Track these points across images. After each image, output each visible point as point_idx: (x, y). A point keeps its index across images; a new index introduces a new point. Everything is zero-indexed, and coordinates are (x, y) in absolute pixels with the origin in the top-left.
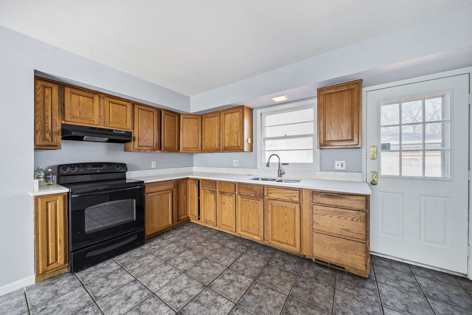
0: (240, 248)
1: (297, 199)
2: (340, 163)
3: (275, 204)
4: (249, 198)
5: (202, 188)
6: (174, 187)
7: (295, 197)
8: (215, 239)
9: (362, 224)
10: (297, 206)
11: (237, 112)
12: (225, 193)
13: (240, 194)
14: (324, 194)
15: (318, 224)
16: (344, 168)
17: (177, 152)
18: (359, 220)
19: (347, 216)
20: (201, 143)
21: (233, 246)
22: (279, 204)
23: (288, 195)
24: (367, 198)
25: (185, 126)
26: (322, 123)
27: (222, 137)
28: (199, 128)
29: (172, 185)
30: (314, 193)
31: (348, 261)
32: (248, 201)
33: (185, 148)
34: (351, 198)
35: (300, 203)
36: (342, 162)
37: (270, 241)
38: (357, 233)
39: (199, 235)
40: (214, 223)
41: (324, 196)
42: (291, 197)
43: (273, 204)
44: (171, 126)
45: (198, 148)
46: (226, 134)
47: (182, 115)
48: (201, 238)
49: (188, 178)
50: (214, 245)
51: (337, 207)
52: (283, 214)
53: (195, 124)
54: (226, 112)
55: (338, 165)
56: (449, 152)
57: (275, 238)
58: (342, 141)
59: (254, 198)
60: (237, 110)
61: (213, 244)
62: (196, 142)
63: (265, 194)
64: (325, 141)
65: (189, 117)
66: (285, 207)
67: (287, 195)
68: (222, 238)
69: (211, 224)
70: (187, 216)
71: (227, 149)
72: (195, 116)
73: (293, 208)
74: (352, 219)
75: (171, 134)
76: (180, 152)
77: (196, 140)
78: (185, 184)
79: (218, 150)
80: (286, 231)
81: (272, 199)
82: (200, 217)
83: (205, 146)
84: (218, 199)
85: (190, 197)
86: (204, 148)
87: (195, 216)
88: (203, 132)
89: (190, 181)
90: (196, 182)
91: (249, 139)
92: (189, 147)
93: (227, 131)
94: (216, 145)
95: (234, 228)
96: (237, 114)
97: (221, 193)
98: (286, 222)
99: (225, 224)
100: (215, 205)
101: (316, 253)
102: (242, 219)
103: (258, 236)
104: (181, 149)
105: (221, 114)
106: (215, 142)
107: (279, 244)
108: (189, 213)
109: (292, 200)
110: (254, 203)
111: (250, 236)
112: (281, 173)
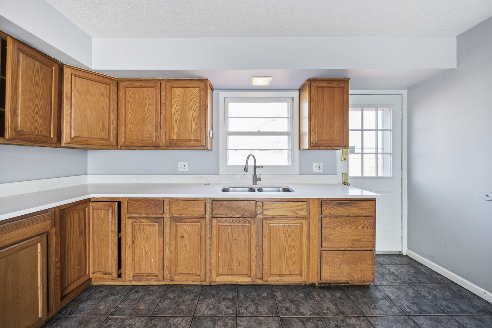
0: (223, 306)
1: (303, 213)
2: (317, 164)
3: (274, 225)
4: (231, 221)
5: (129, 215)
6: (54, 225)
7: (301, 210)
8: (169, 309)
9: (371, 231)
10: (304, 222)
11: (194, 87)
12: (184, 220)
13: (215, 216)
14: (336, 203)
15: (327, 239)
16: (321, 171)
17: (54, 145)
18: (369, 227)
19: (358, 225)
20: (115, 132)
21: (211, 309)
22: (280, 223)
23: (293, 209)
24: (375, 201)
25: (78, 92)
26: (314, 119)
27: (166, 123)
28: (111, 103)
29: (48, 223)
30: (323, 202)
31: (358, 275)
32: (229, 226)
33: (77, 137)
34: (363, 204)
35: (307, 218)
36: (319, 164)
37: (266, 278)
38: (367, 242)
39: (129, 312)
40: (157, 276)
41: (336, 205)
42: (296, 211)
43: (270, 225)
44: (37, 84)
45: (108, 140)
46: (174, 120)
47: (70, 67)
48: (137, 319)
49: (89, 200)
50: (174, 325)
52: (285, 236)
53: (102, 94)
54: (174, 84)
55: (316, 167)
56: (392, 155)
59: (241, 220)
60: (196, 84)
61: (172, 321)
62: (103, 127)
63: (259, 211)
64: (317, 140)
65: (89, 76)
66: (288, 226)
67: (291, 209)
68: (180, 299)
69: (152, 279)
70: (87, 278)
71: (173, 145)
72: (101, 78)
73: (299, 226)
75: (37, 102)
76: (63, 145)
77: (103, 123)
78: (82, 214)
79: (155, 146)
80: (290, 258)
81: (269, 217)
82: (123, 270)
83: (125, 137)
84: (167, 232)
85: (93, 238)
86: (121, 140)
87: (110, 274)
88: (121, 110)
89: (95, 204)
90: (111, 206)
91: (211, 131)
92: (86, 135)
93: (176, 116)
94: (151, 136)
95: (203, 274)
96: (196, 91)
97: (176, 219)
98: (290, 246)
99: (184, 272)
100: (161, 243)
101: (325, 276)
102: (218, 257)
103: (246, 273)
104: (66, 139)
105: (163, 85)
106: (149, 132)
107: (278, 278)
108: (90, 270)
109: (298, 215)
110: (241, 228)
111: (235, 279)
112: (256, 179)
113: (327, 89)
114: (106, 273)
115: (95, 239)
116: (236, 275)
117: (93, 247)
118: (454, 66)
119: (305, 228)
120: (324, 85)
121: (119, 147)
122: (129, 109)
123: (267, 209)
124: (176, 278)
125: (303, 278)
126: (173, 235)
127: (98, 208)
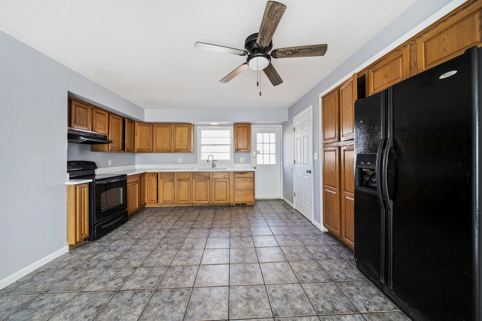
2: (242, 159)
3: (216, 181)
4: (201, 180)
5: (161, 179)
7: (226, 176)
9: (252, 183)
10: (228, 180)
12: (182, 180)
13: (194, 178)
15: (236, 186)
16: (244, 162)
19: (247, 181)
20: (152, 146)
22: (218, 181)
23: (223, 175)
24: (254, 172)
25: (139, 131)
27: (174, 142)
30: (235, 173)
31: (248, 200)
32: (199, 182)
33: (139, 148)
34: (249, 173)
35: (229, 179)
37: (213, 202)
40: (172, 202)
41: (239, 174)
44: (130, 131)
45: (150, 149)
46: (177, 141)
47: (137, 122)
51: (244, 178)
52: (220, 186)
53: (148, 131)
54: (177, 125)
56: (276, 154)
57: (217, 199)
58: (244, 149)
59: (204, 180)
60: (187, 125)
62: (148, 144)
63: (211, 177)
64: (237, 149)
65: (143, 124)
66: (221, 182)
71: (176, 151)
72: (147, 124)
73: (226, 181)
74: (249, 182)
75: (130, 138)
77: (148, 142)
78: (144, 178)
79: (170, 152)
80: (222, 194)
81: (214, 178)
82: (159, 200)
83: (156, 148)
84: (176, 185)
85: (147, 188)
86: (155, 149)
87: (154, 201)
88: (155, 137)
89: (148, 175)
90: (155, 175)
91: (193, 145)
92: (142, 148)
93: (178, 139)
94: (167, 147)
95: (190, 200)
96: (186, 128)
97: (179, 180)
98: (222, 189)
99: (182, 200)
100: (174, 189)
101: (236, 200)
102: (195, 194)
103: (206, 200)
104: (136, 150)
105: (172, 126)
106: (166, 145)
107: (218, 202)
108: (146, 200)
109: (225, 178)
110: (204, 183)
111: (202, 202)
112: (214, 166)
114: (152, 200)
115: (148, 188)
116: (202, 200)
117: (147, 191)
118: (288, 121)
119: (228, 182)
120: (240, 126)
121: (153, 152)
122: (158, 136)
123: (214, 176)
124: (179, 202)
125: (228, 201)
126: (178, 186)
127: (149, 176)
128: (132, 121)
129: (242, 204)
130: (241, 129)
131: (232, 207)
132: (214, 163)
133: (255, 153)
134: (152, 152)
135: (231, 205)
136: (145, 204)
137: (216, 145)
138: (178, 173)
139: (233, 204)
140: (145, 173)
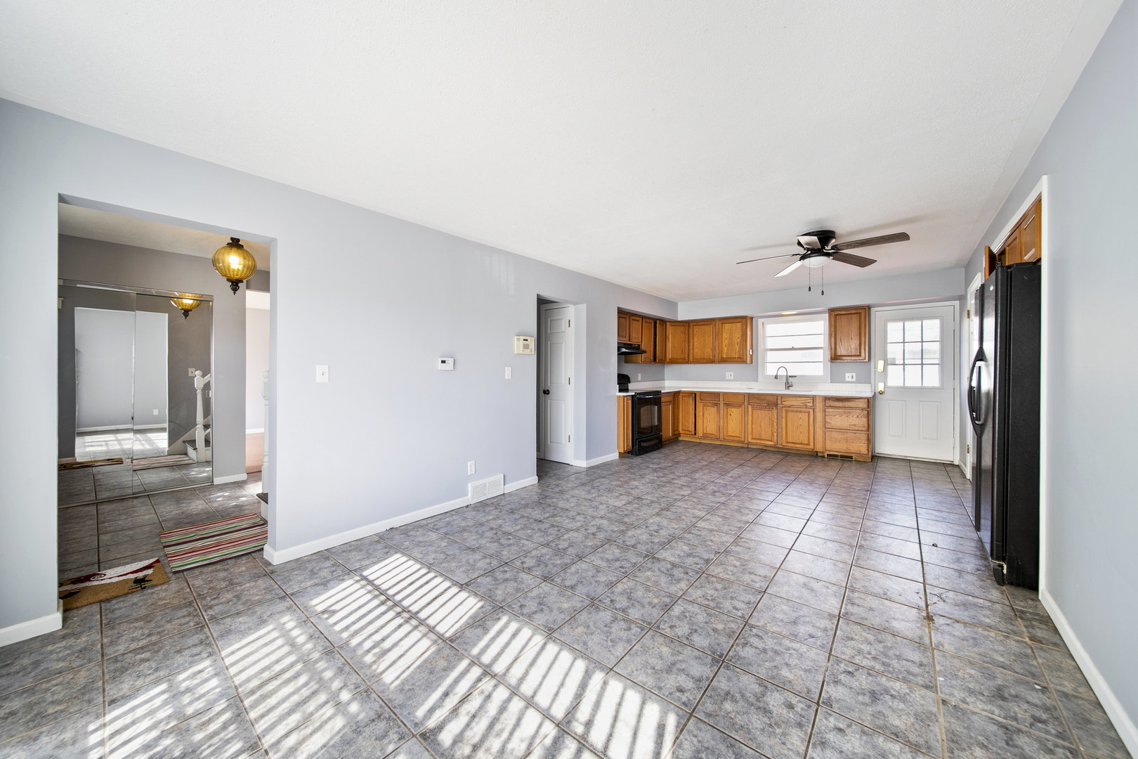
2: (849, 375)
3: (789, 410)
4: (761, 408)
5: (700, 401)
7: (809, 403)
9: (865, 420)
10: (811, 411)
11: (738, 322)
12: (732, 404)
13: (750, 404)
15: (829, 423)
16: (854, 380)
18: (864, 417)
19: (853, 415)
20: (688, 354)
22: (794, 410)
23: (801, 402)
24: (869, 399)
25: (673, 333)
26: (833, 340)
27: (719, 347)
28: (686, 337)
30: (826, 398)
31: (855, 449)
32: (759, 410)
33: (672, 358)
34: (856, 400)
35: (813, 408)
36: (852, 375)
37: (784, 444)
40: (716, 436)
41: (835, 400)
42: (805, 403)
43: (787, 411)
45: (683, 358)
46: (724, 345)
47: (669, 322)
51: (845, 408)
52: (797, 419)
53: (682, 332)
54: (724, 321)
55: (848, 377)
57: (790, 440)
58: (852, 356)
59: (766, 408)
60: (739, 320)
62: (682, 352)
63: (779, 403)
64: (835, 355)
65: (676, 324)
66: (799, 412)
71: (723, 361)
72: (681, 323)
74: (858, 417)
77: (682, 349)
78: (678, 398)
79: (712, 362)
80: (801, 433)
81: (785, 405)
82: (697, 431)
83: (693, 357)
84: (722, 412)
85: (682, 412)
86: (691, 358)
87: (691, 432)
88: (691, 341)
90: (692, 396)
91: (751, 350)
92: (675, 357)
93: (725, 342)
94: (709, 356)
95: (743, 438)
96: (739, 325)
97: (727, 405)
98: (801, 425)
100: (718, 417)
101: (828, 447)
102: (752, 428)
103: (771, 441)
104: (668, 360)
105: (717, 322)
106: (708, 353)
107: (793, 445)
108: (680, 429)
109: (806, 406)
110: (766, 412)
111: (762, 442)
112: (788, 386)
113: (845, 316)
114: (689, 431)
116: (765, 440)
117: (682, 417)
119: (812, 414)
120: (843, 313)
121: (689, 363)
122: (696, 339)
123: (785, 401)
124: (727, 438)
125: (812, 447)
126: (725, 413)
127: (684, 396)
128: (663, 322)
129: (841, 456)
130: (844, 319)
131: (820, 459)
132: (790, 381)
133: (881, 364)
134: (687, 363)
135: (819, 455)
136: (679, 435)
137: (793, 349)
138: (725, 394)
139: (823, 452)
140: (679, 392)
